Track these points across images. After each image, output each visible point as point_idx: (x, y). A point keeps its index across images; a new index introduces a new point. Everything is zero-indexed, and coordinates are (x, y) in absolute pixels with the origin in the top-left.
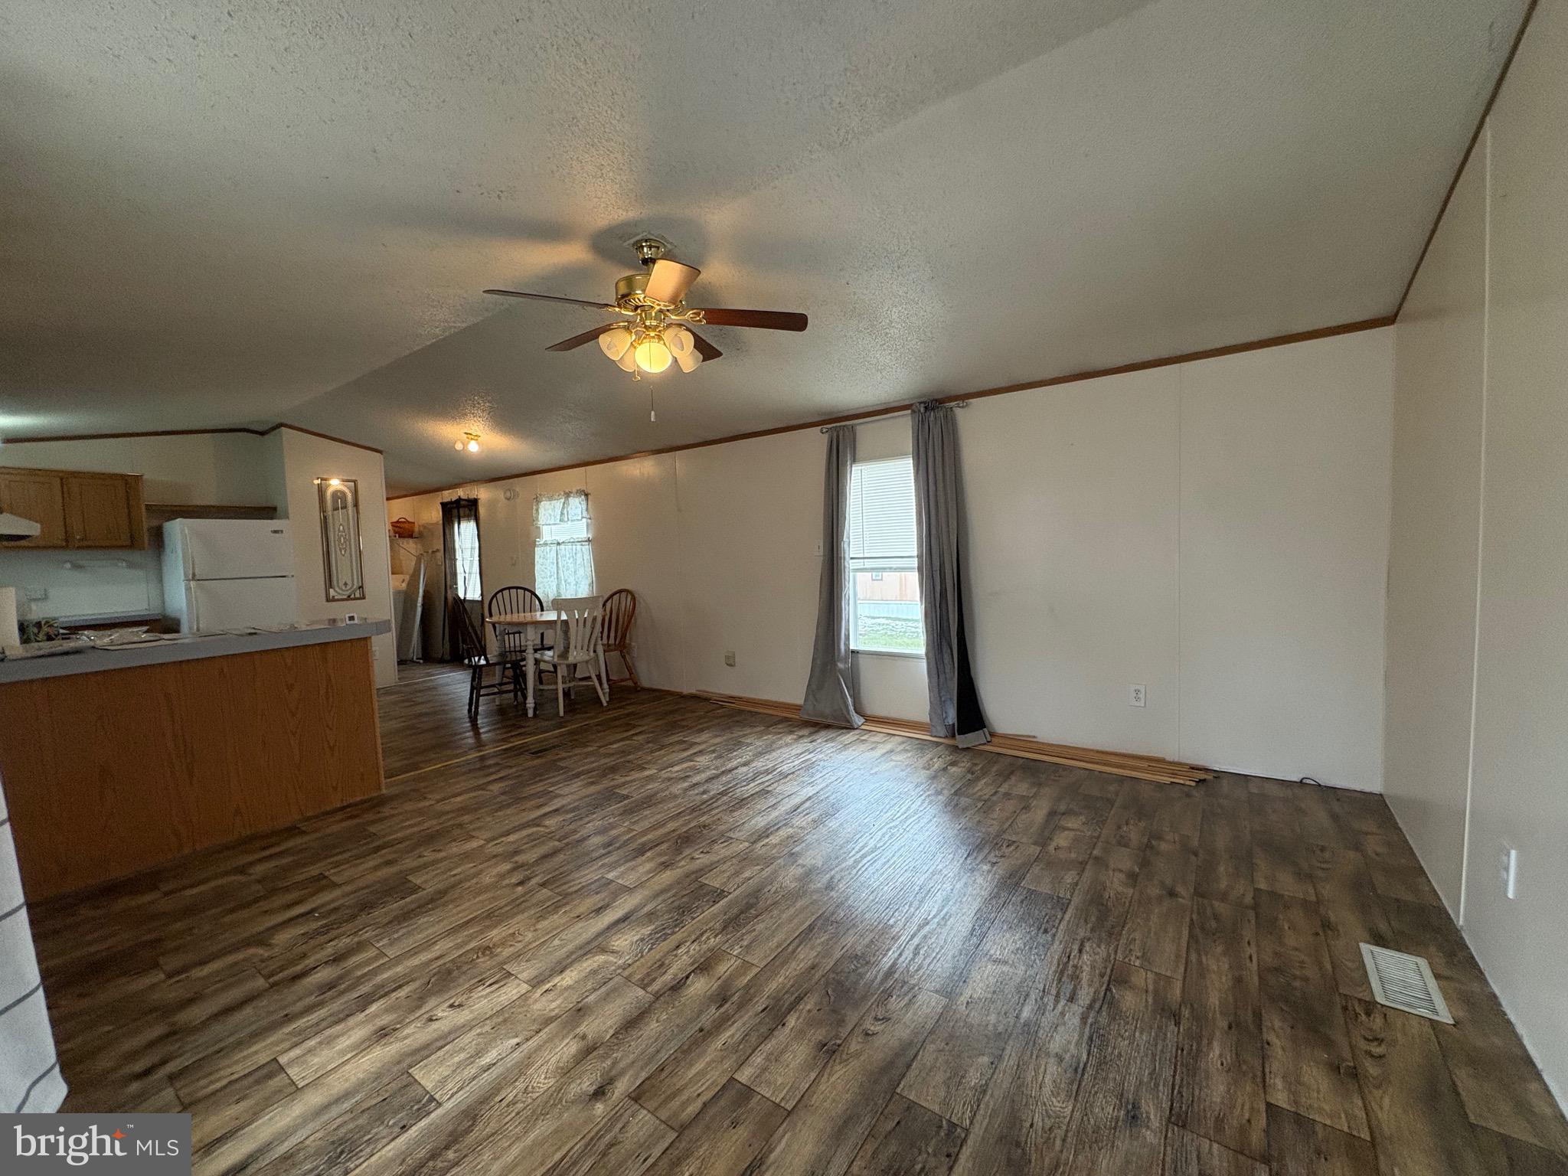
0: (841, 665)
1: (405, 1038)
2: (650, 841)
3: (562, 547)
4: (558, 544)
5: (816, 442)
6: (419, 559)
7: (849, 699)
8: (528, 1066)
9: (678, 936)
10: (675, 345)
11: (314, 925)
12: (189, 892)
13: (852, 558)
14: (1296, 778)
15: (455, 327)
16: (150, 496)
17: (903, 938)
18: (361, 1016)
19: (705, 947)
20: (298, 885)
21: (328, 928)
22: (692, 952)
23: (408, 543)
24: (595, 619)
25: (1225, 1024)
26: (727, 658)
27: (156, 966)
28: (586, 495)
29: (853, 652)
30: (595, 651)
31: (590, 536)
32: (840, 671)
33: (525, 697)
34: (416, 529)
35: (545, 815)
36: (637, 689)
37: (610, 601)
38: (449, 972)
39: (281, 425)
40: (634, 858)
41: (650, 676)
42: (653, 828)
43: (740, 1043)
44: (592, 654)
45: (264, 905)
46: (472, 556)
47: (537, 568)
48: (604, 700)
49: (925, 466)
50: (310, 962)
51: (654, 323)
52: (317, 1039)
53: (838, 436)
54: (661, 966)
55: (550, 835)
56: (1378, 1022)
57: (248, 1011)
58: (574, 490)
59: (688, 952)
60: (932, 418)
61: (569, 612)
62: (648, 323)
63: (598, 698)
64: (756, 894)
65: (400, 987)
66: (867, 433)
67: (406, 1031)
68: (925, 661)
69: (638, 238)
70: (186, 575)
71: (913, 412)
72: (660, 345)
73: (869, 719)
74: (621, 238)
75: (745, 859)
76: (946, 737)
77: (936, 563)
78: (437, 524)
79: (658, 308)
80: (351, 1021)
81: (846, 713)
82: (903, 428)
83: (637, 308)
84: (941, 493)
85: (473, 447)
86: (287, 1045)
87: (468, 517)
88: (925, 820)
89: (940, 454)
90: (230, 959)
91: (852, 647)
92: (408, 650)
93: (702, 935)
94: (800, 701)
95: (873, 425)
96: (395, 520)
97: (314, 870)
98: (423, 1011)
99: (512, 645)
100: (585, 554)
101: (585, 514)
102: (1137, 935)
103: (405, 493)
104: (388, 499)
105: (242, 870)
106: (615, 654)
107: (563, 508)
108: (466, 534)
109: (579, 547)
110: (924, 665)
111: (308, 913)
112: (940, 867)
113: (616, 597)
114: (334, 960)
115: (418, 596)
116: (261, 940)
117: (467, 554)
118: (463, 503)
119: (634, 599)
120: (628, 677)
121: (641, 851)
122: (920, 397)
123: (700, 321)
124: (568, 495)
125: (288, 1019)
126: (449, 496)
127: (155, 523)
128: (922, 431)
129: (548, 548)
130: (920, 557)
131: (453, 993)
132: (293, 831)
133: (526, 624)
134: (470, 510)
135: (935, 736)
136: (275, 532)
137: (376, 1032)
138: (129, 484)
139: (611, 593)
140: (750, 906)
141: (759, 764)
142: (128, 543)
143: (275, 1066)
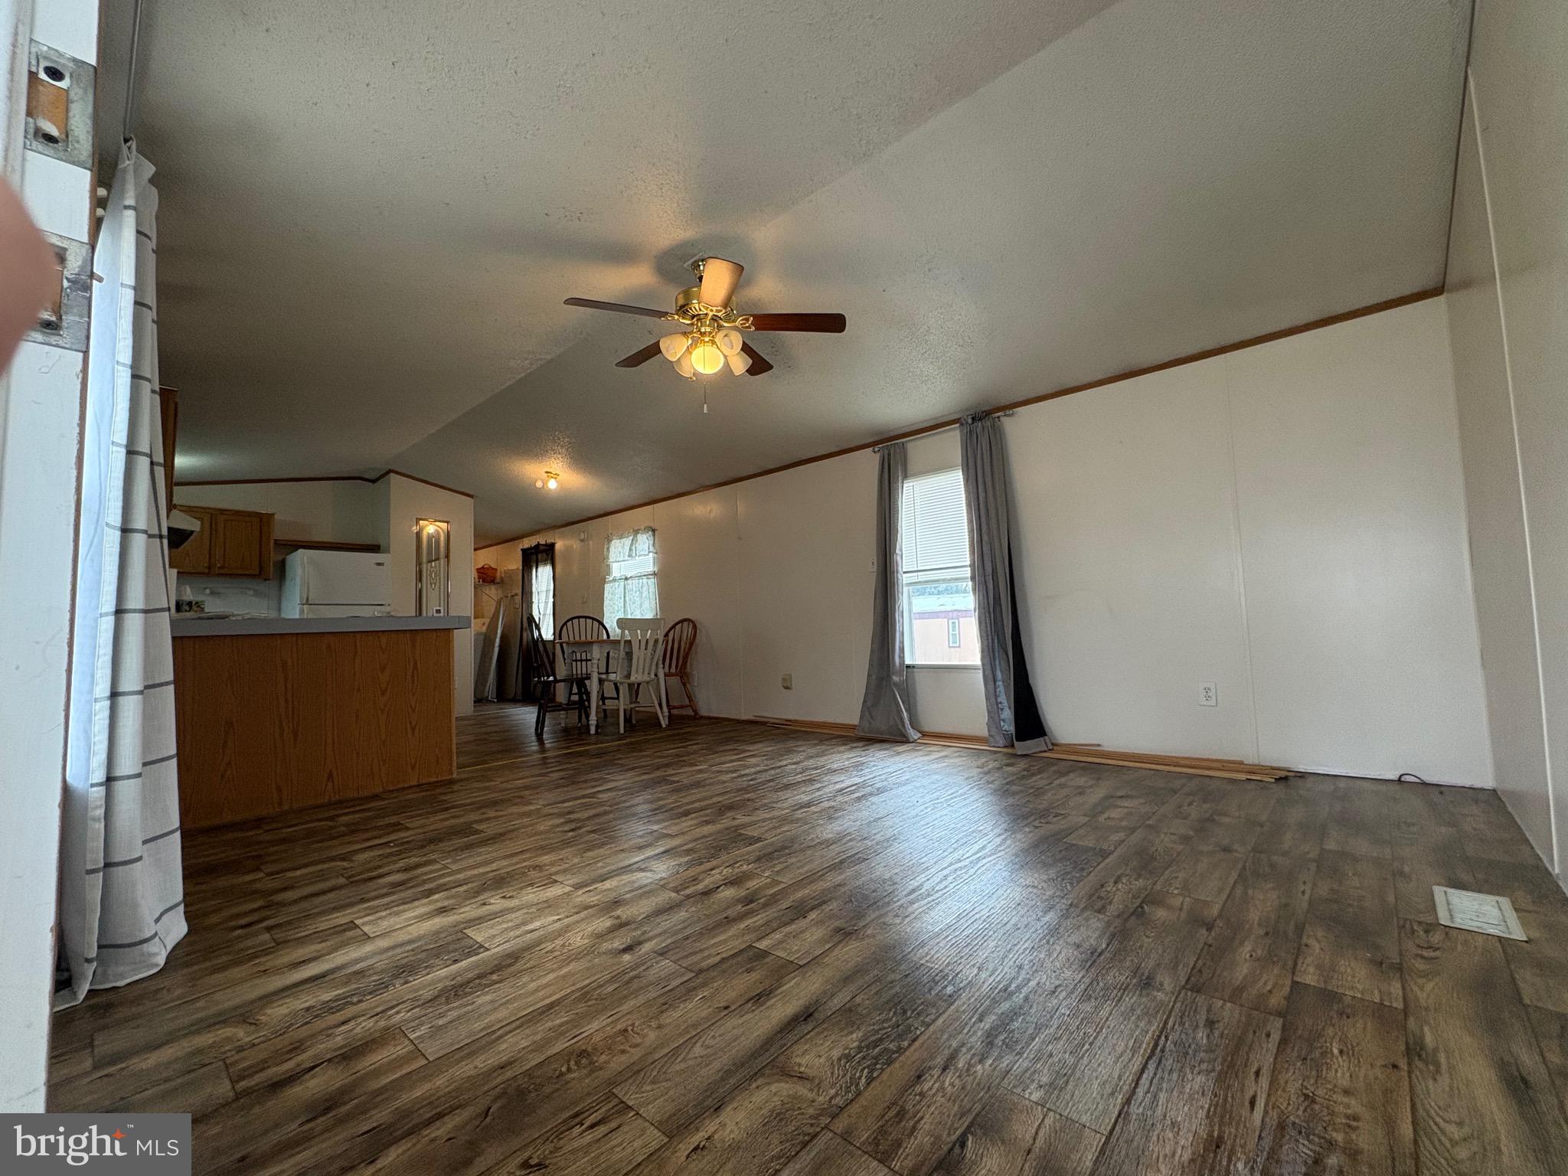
0: (896, 678)
1: (461, 913)
2: (696, 808)
3: (630, 581)
4: (626, 579)
5: (868, 462)
6: (499, 603)
7: (905, 713)
8: (566, 932)
9: (714, 863)
10: (726, 345)
11: (389, 851)
12: (284, 830)
13: (905, 573)
14: (1393, 775)
15: (541, 360)
16: (279, 533)
17: (933, 870)
18: (426, 901)
19: (736, 870)
20: (376, 828)
21: (400, 853)
22: (724, 873)
23: (490, 589)
24: (656, 641)
25: (1262, 932)
26: (784, 679)
27: (258, 869)
28: (654, 531)
29: (908, 667)
30: (656, 675)
31: (656, 570)
32: (896, 684)
33: (588, 716)
34: (498, 575)
35: (598, 791)
36: (696, 717)
37: (672, 632)
38: (503, 879)
39: (390, 471)
40: (679, 818)
41: (709, 704)
42: (699, 800)
43: (762, 926)
44: (653, 676)
45: (347, 839)
46: (547, 597)
47: (606, 603)
48: (664, 723)
49: (974, 474)
50: (385, 869)
51: (708, 329)
52: (388, 912)
53: (889, 455)
54: (695, 880)
55: (601, 804)
56: (1436, 938)
57: (331, 895)
58: (642, 527)
59: (721, 873)
60: (979, 430)
61: (633, 631)
62: (703, 330)
63: (659, 722)
64: (793, 840)
65: (460, 885)
66: (917, 449)
67: (463, 910)
68: (981, 671)
69: (695, 259)
70: (301, 598)
71: (962, 424)
72: (714, 349)
73: (924, 735)
74: (681, 259)
75: (785, 820)
76: (1005, 747)
77: (989, 570)
78: (518, 569)
79: (711, 314)
80: (416, 903)
81: (900, 727)
82: (952, 441)
83: (693, 317)
84: (991, 498)
85: (552, 485)
86: (362, 914)
87: (545, 562)
88: (972, 799)
89: (989, 460)
90: (320, 867)
91: (908, 662)
92: (484, 689)
93: (736, 863)
94: (856, 722)
95: (923, 441)
96: (480, 566)
97: (393, 819)
98: (478, 899)
99: (579, 672)
100: (651, 585)
101: (652, 549)
102: (1181, 875)
103: (489, 543)
104: (475, 550)
105: (331, 819)
106: (674, 681)
107: (632, 545)
108: (543, 579)
109: (645, 581)
110: (980, 675)
111: (386, 843)
112: (981, 828)
113: (678, 627)
114: (405, 870)
115: (496, 637)
116: (343, 858)
117: (543, 596)
118: (542, 548)
119: (695, 627)
120: (688, 703)
121: (686, 814)
122: (967, 410)
123: (749, 327)
124: (636, 532)
125: (363, 901)
126: (528, 543)
127: (280, 558)
128: (971, 443)
129: (617, 584)
130: (972, 566)
131: (505, 890)
132: (376, 797)
133: (591, 643)
134: (547, 555)
135: (994, 747)
136: (379, 564)
137: (437, 910)
138: (263, 521)
139: (672, 623)
140: (784, 848)
141: (811, 763)
142: (257, 572)
143: (352, 925)
